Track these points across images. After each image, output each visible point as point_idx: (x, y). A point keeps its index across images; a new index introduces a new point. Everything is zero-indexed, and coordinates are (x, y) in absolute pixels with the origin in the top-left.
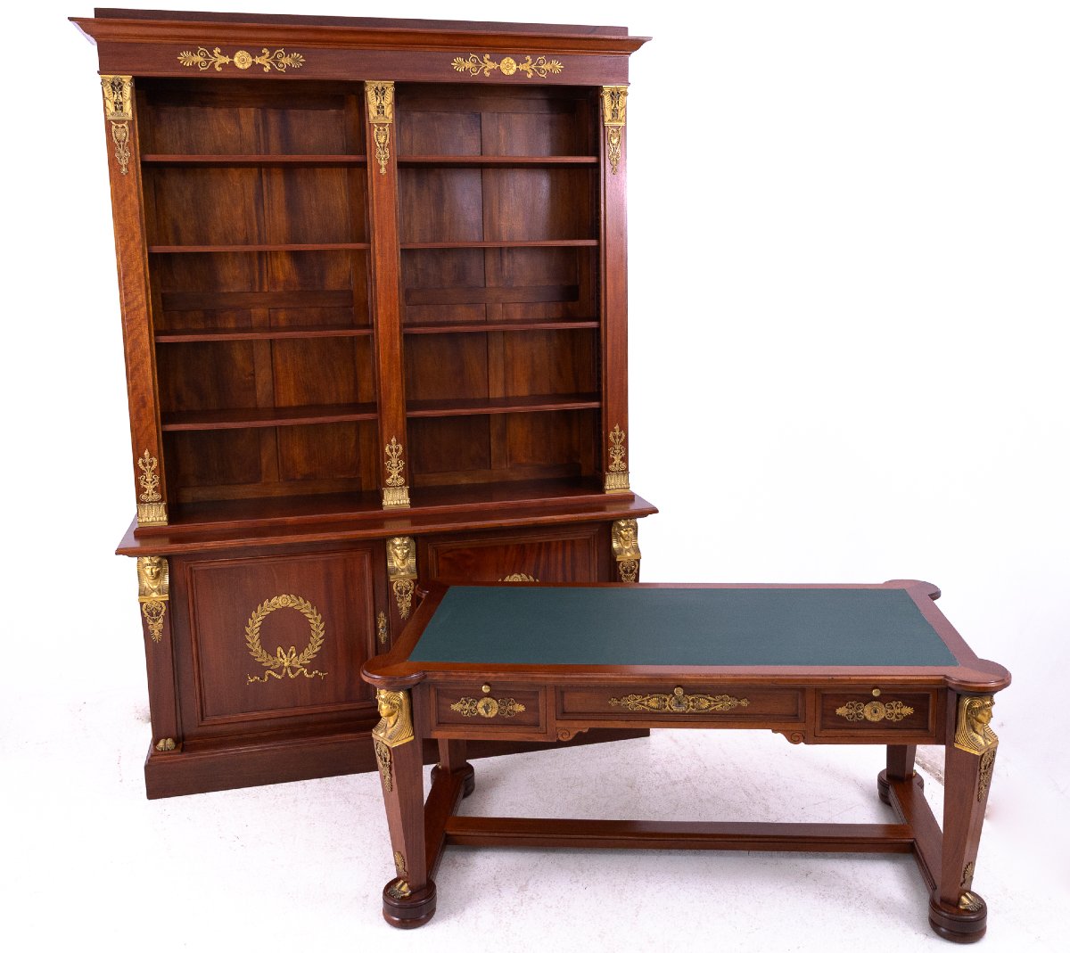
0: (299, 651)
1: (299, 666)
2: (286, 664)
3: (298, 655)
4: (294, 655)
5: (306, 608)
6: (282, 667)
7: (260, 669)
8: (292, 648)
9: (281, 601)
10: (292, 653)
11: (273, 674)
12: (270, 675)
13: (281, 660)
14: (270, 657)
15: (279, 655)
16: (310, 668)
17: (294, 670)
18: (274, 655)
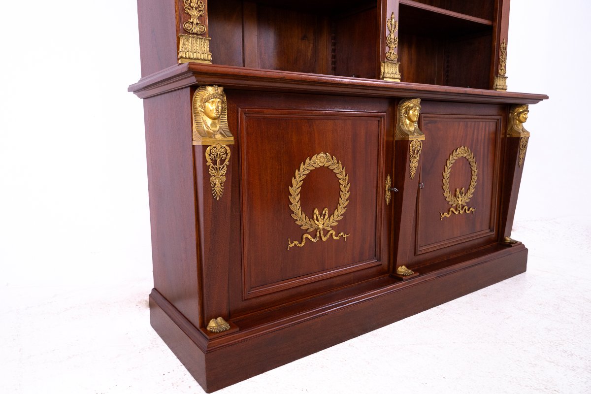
0: (331, 214)
1: (329, 229)
2: (321, 227)
3: (329, 217)
4: (326, 217)
5: (337, 168)
6: (316, 230)
7: (299, 233)
8: (326, 210)
9: (320, 160)
10: (325, 215)
11: (310, 237)
12: (307, 238)
13: (316, 222)
14: (308, 220)
15: (315, 217)
16: (338, 230)
17: (326, 232)
18: (312, 217)
